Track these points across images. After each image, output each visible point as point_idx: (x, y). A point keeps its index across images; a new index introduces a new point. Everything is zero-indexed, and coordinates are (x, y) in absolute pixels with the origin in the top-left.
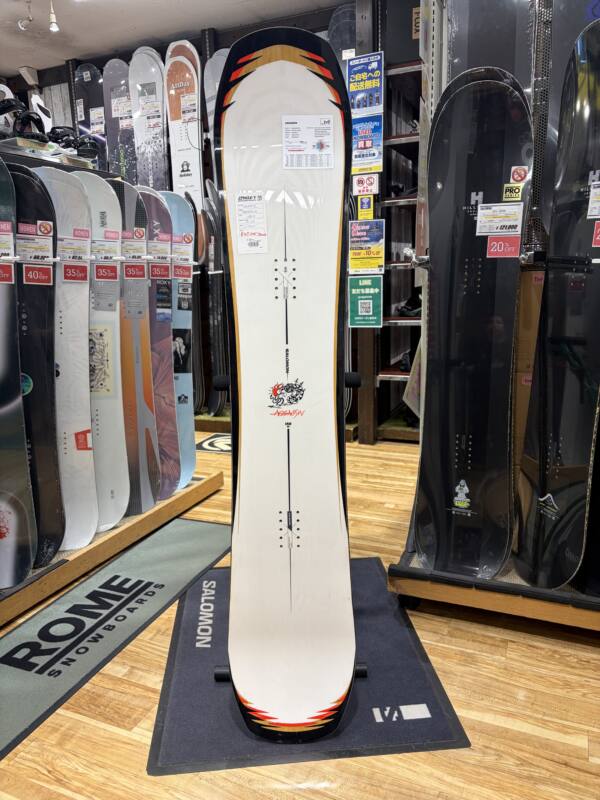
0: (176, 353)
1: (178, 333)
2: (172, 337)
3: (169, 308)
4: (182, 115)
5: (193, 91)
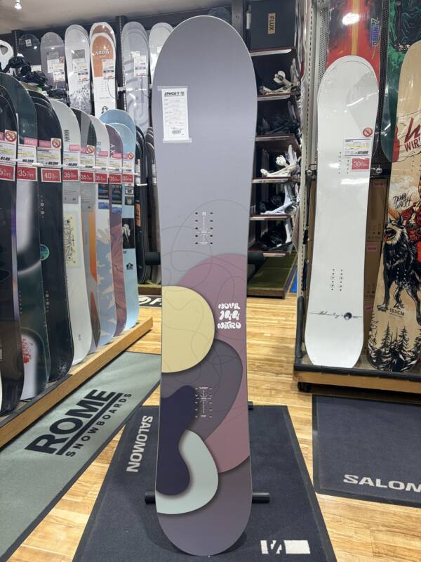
0: (124, 235)
4: (103, 74)
5: (112, 58)
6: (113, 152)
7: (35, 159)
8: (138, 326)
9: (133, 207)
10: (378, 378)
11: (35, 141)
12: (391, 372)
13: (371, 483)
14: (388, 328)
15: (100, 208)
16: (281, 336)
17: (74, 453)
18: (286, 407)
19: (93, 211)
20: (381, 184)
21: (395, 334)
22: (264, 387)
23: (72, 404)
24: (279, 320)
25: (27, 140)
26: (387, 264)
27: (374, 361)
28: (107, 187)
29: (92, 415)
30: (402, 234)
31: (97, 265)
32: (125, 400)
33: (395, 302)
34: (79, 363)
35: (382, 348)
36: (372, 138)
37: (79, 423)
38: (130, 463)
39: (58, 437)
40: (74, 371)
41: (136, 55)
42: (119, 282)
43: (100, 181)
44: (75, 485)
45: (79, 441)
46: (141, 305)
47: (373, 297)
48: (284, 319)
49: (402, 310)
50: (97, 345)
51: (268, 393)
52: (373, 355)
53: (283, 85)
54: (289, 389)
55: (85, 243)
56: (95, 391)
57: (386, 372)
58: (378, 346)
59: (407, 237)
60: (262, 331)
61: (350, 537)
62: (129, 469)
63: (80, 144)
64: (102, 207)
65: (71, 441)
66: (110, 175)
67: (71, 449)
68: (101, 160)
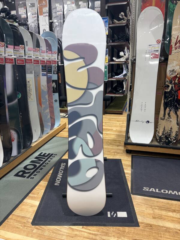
0: (53, 87)
1: (53, 81)
2: (52, 82)
3: (51, 74)
4: (43, 14)
5: (47, 7)
6: (48, 50)
7: (13, 54)
8: (60, 126)
9: (57, 75)
10: (159, 148)
11: (13, 47)
12: (165, 145)
13: (154, 191)
14: (165, 127)
15: (42, 76)
16: (120, 130)
17: (33, 178)
18: (121, 159)
19: (39, 77)
20: (164, 65)
21: (168, 129)
22: (112, 151)
23: (32, 158)
24: (120, 124)
25: (9, 46)
26: (165, 100)
27: (158, 141)
28: (45, 66)
29: (40, 163)
30: (172, 87)
31: (42, 100)
32: (54, 157)
33: (168, 116)
34: (35, 141)
35: (162, 135)
36: (160, 44)
37: (35, 166)
38: (56, 182)
39: (27, 171)
40: (33, 145)
41: (57, 5)
42: (51, 107)
43: (42, 64)
44: (34, 190)
45: (35, 173)
46: (61, 117)
47: (159, 114)
48: (122, 123)
49: (171, 120)
50: (43, 134)
51: (113, 154)
52: (158, 138)
53: (123, 19)
54: (122, 152)
55: (36, 91)
56: (42, 153)
57: (163, 145)
58: (160, 134)
59: (174, 88)
60: (112, 128)
61: (144, 211)
62: (56, 184)
63: (32, 47)
64: (43, 75)
65: (32, 173)
66: (47, 61)
67: (32, 176)
68: (42, 54)
